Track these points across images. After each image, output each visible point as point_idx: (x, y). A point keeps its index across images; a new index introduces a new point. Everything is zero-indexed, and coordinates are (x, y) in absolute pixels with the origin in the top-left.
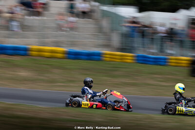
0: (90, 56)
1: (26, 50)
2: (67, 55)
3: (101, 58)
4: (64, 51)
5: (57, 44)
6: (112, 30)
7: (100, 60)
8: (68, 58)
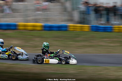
0: (60, 28)
1: (16, 26)
4: (42, 25)
5: (36, 21)
6: (73, 9)
7: (66, 30)
8: (45, 30)
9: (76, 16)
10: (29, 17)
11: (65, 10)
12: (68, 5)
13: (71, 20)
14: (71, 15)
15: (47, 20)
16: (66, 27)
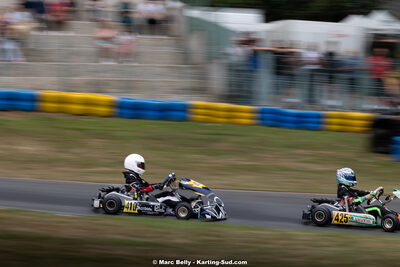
0: (165, 112)
1: (33, 99)
2: (117, 110)
3: (188, 115)
4: (111, 102)
5: (98, 87)
6: (210, 58)
7: (184, 119)
8: (120, 116)
9: (218, 78)
10: (77, 74)
11: (185, 57)
12: (195, 44)
13: (201, 91)
14: (203, 76)
15: (129, 87)
16: (184, 108)
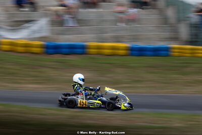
0: (157, 52)
1: (83, 47)
2: (130, 52)
3: (169, 53)
5: (118, 39)
6: (179, 20)
7: (167, 55)
8: (132, 55)
9: (184, 31)
10: (106, 33)
11: (165, 21)
12: (170, 13)
13: (175, 39)
14: (175, 30)
15: (135, 38)
16: (167, 49)
